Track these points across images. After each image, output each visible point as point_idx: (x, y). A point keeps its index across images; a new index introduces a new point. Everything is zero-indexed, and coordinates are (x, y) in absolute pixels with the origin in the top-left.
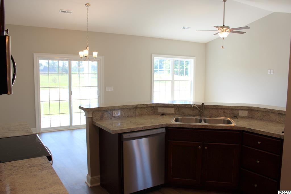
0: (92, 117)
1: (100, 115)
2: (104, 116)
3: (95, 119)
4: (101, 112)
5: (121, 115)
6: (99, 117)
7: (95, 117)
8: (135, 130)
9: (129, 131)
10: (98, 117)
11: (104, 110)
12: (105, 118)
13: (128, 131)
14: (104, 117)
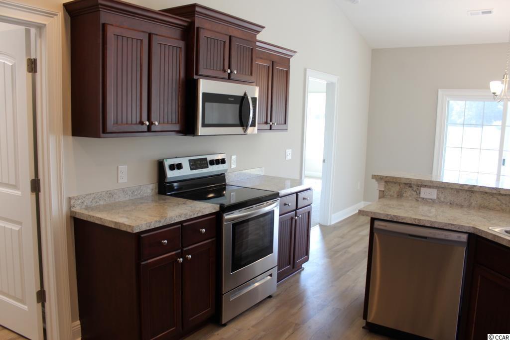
0: (383, 190)
1: (398, 190)
2: (403, 193)
3: (388, 195)
4: (400, 185)
5: (438, 198)
6: (396, 193)
7: (388, 192)
8: (400, 221)
9: (388, 219)
10: (394, 192)
11: (405, 183)
12: (407, 197)
13: (384, 219)
14: (404, 195)
